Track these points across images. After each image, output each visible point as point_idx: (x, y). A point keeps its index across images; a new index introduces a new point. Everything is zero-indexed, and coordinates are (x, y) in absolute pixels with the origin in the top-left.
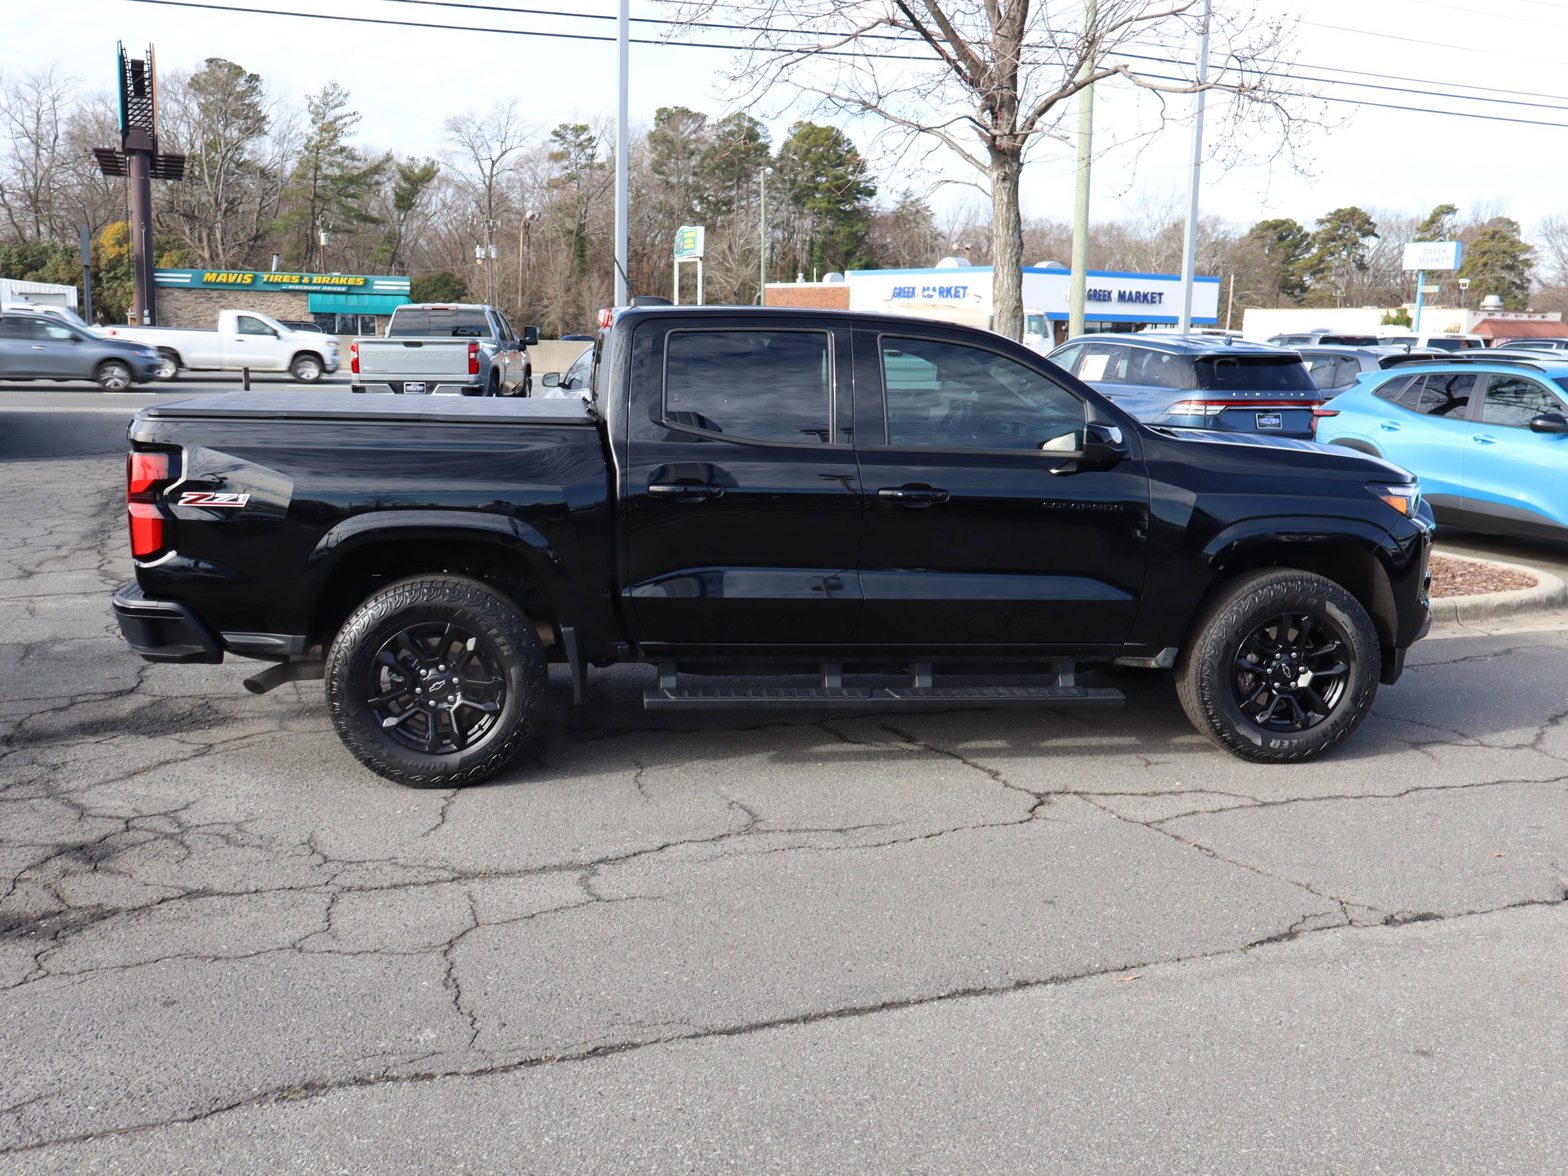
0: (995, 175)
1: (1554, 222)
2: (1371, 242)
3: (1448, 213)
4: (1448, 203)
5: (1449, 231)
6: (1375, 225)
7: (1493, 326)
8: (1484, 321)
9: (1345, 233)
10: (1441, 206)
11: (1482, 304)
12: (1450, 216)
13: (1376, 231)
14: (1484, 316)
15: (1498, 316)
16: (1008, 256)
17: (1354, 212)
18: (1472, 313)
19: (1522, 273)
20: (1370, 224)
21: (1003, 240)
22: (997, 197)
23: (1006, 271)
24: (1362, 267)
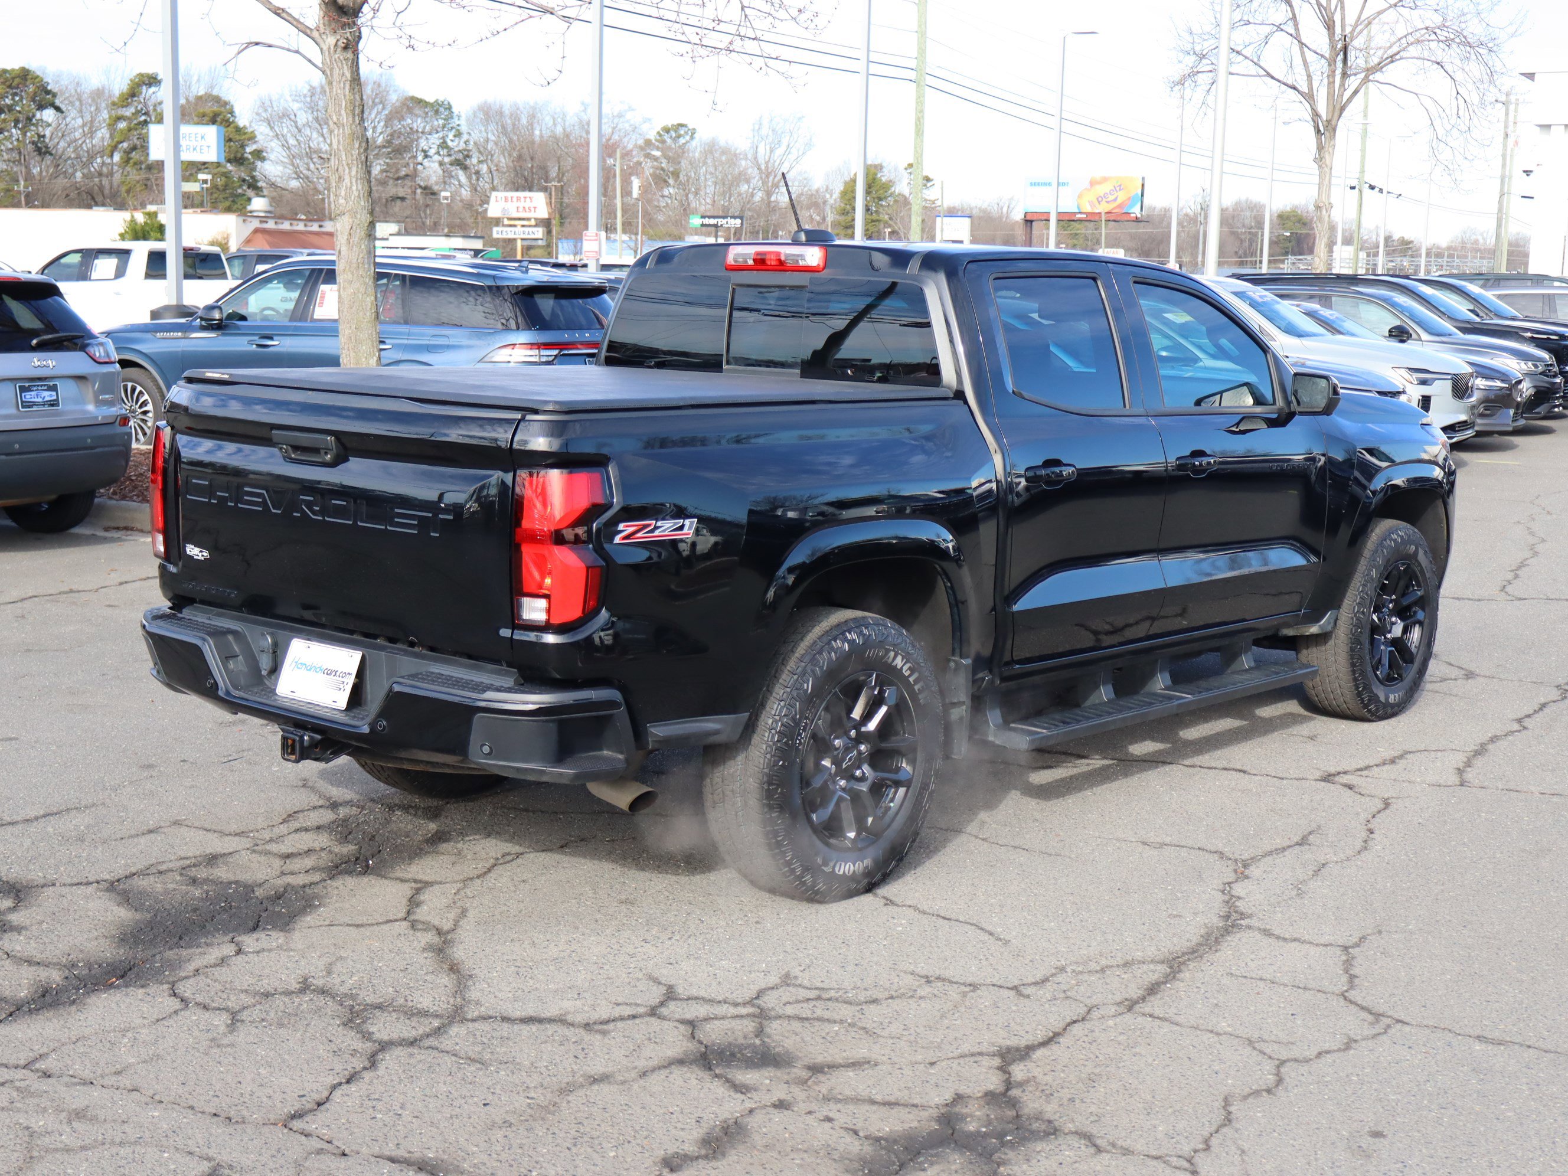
0: (331, 40)
1: (275, 104)
2: (48, 115)
3: (150, 85)
4: (149, 70)
5: (155, 110)
6: (54, 95)
7: (267, 237)
8: (257, 231)
9: (16, 103)
10: (141, 75)
11: (249, 208)
12: (153, 89)
13: (57, 102)
14: (255, 224)
15: (271, 225)
16: (355, 152)
17: (25, 75)
18: (241, 219)
19: (254, 169)
20: (48, 92)
21: (347, 131)
22: (336, 72)
23: (354, 173)
24: (42, 150)
